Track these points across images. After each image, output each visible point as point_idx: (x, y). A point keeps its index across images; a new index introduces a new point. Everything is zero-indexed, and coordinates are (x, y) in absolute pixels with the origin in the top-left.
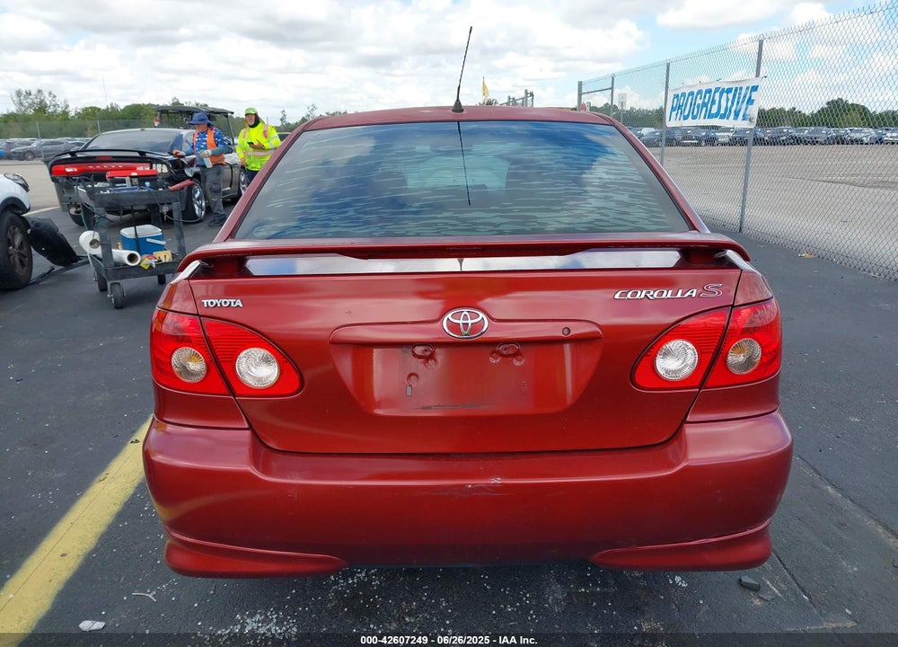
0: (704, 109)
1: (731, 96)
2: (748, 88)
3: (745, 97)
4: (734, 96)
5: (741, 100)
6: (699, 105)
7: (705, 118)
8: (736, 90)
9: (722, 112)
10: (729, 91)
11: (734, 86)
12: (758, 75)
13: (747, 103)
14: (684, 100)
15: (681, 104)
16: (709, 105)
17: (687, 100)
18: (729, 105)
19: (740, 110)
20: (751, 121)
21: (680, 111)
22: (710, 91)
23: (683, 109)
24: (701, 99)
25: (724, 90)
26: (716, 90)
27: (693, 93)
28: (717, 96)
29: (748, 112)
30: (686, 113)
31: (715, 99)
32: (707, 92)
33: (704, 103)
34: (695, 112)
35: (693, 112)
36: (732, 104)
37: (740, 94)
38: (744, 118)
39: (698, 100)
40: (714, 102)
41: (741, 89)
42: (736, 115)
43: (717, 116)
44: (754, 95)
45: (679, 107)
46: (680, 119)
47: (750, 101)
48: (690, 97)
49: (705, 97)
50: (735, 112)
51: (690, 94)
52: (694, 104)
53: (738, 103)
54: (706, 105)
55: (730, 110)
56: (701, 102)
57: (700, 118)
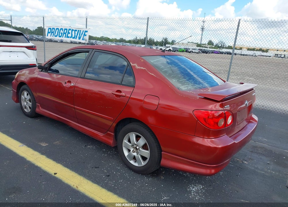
0: (65, 35)
1: (76, 32)
2: (83, 31)
3: (82, 33)
4: (78, 32)
5: (81, 34)
6: (62, 33)
7: (65, 37)
8: (78, 31)
9: (73, 36)
10: (76, 31)
11: (78, 30)
12: (86, 28)
13: (84, 35)
14: (54, 30)
15: (53, 31)
16: (67, 34)
17: (56, 30)
18: (76, 35)
19: (81, 37)
20: (86, 40)
21: (52, 34)
22: (67, 29)
23: (54, 33)
24: (62, 31)
25: (73, 30)
26: (70, 29)
27: (58, 29)
28: (70, 31)
29: (84, 38)
30: (56, 35)
31: (69, 32)
32: (65, 29)
33: (64, 33)
34: (60, 35)
35: (59, 35)
36: (77, 35)
37: (80, 32)
38: (83, 39)
39: (61, 31)
40: (69, 33)
41: (80, 31)
42: (79, 38)
43: (71, 37)
44: (86, 33)
45: (52, 32)
46: (53, 36)
47: (85, 35)
48: (57, 30)
49: (64, 31)
50: (79, 37)
51: (57, 29)
52: (60, 32)
53: (80, 35)
54: (65, 33)
55: (77, 36)
56: (63, 32)
57: (63, 37)
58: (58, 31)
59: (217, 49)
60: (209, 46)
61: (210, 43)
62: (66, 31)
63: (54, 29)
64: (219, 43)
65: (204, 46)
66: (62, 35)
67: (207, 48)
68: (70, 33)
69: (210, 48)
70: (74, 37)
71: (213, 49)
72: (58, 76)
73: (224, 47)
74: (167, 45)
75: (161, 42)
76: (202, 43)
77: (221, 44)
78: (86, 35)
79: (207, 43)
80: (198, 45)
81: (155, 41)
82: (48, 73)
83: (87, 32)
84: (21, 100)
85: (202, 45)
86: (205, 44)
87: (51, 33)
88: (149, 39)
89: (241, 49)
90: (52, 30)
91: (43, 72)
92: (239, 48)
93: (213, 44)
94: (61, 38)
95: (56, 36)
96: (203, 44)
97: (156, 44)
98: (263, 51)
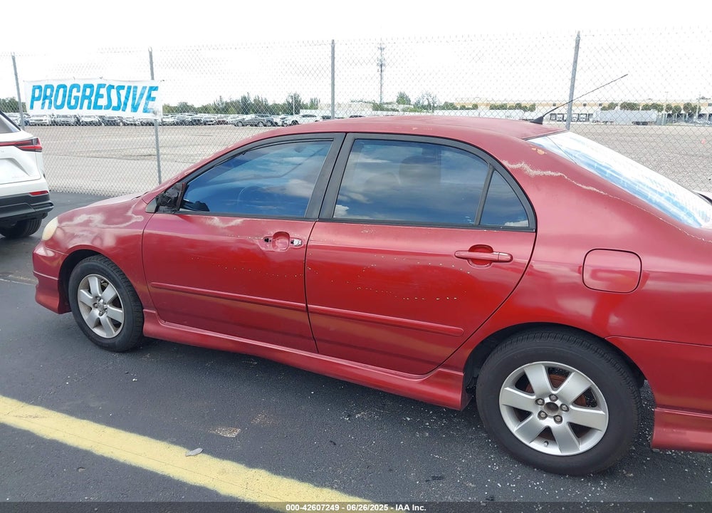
0: (86, 102)
1: (123, 93)
2: (144, 88)
3: (142, 95)
4: (128, 93)
5: (137, 96)
6: (76, 98)
7: (89, 108)
8: (129, 87)
9: (115, 103)
10: (121, 88)
11: (127, 85)
12: (153, 78)
13: (147, 99)
14: (52, 91)
15: (48, 94)
16: (93, 98)
17: (58, 91)
18: (123, 99)
19: (138, 105)
20: (155, 113)
21: (47, 101)
22: (91, 86)
23: (53, 98)
24: (78, 91)
25: (112, 87)
26: (100, 86)
27: (64, 87)
28: (103, 91)
29: (149, 107)
30: (59, 103)
31: (101, 93)
32: (86, 86)
33: (84, 97)
34: (73, 102)
35: (69, 103)
36: (127, 98)
37: (135, 92)
38: (145, 111)
39: (75, 93)
40: (99, 96)
41: (136, 87)
42: (135, 108)
43: (107, 107)
44: (154, 94)
45: (46, 97)
46: (50, 108)
47: (150, 98)
48: (61, 91)
49: (84, 91)
50: (133, 105)
51: (60, 87)
52: (70, 96)
53: (134, 99)
54: (89, 97)
55: (125, 104)
56: (80, 94)
57: (81, 108)
58: (65, 92)
59: (421, 111)
60: (402, 106)
61: (403, 99)
62: (88, 91)
63: (51, 87)
64: (423, 97)
65: (390, 107)
66: (77, 102)
67: (398, 111)
68: (102, 96)
69: (404, 110)
70: (116, 105)
71: (412, 114)
72: (232, 221)
73: (436, 105)
74: (303, 112)
75: (284, 104)
76: (385, 100)
77: (428, 99)
78: (154, 99)
79: (395, 100)
80: (378, 107)
81: (270, 103)
82: (182, 215)
83: (156, 89)
84: (79, 303)
85: (386, 106)
86: (390, 103)
87: (44, 99)
88: (255, 100)
89: (475, 107)
90: (46, 91)
91: (164, 212)
92: (471, 107)
93: (408, 102)
94: (77, 112)
95: (61, 107)
96: (387, 103)
97: (274, 110)
98: (525, 109)
